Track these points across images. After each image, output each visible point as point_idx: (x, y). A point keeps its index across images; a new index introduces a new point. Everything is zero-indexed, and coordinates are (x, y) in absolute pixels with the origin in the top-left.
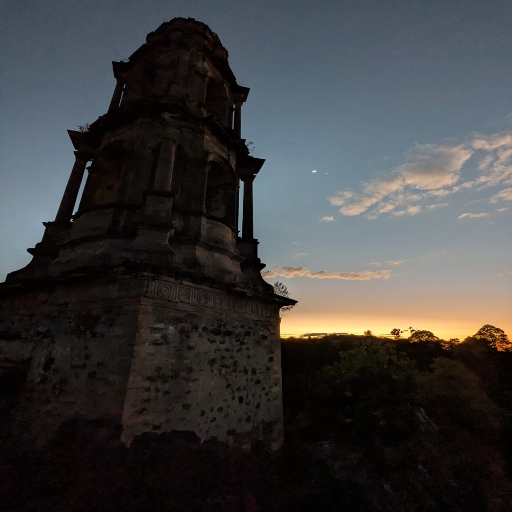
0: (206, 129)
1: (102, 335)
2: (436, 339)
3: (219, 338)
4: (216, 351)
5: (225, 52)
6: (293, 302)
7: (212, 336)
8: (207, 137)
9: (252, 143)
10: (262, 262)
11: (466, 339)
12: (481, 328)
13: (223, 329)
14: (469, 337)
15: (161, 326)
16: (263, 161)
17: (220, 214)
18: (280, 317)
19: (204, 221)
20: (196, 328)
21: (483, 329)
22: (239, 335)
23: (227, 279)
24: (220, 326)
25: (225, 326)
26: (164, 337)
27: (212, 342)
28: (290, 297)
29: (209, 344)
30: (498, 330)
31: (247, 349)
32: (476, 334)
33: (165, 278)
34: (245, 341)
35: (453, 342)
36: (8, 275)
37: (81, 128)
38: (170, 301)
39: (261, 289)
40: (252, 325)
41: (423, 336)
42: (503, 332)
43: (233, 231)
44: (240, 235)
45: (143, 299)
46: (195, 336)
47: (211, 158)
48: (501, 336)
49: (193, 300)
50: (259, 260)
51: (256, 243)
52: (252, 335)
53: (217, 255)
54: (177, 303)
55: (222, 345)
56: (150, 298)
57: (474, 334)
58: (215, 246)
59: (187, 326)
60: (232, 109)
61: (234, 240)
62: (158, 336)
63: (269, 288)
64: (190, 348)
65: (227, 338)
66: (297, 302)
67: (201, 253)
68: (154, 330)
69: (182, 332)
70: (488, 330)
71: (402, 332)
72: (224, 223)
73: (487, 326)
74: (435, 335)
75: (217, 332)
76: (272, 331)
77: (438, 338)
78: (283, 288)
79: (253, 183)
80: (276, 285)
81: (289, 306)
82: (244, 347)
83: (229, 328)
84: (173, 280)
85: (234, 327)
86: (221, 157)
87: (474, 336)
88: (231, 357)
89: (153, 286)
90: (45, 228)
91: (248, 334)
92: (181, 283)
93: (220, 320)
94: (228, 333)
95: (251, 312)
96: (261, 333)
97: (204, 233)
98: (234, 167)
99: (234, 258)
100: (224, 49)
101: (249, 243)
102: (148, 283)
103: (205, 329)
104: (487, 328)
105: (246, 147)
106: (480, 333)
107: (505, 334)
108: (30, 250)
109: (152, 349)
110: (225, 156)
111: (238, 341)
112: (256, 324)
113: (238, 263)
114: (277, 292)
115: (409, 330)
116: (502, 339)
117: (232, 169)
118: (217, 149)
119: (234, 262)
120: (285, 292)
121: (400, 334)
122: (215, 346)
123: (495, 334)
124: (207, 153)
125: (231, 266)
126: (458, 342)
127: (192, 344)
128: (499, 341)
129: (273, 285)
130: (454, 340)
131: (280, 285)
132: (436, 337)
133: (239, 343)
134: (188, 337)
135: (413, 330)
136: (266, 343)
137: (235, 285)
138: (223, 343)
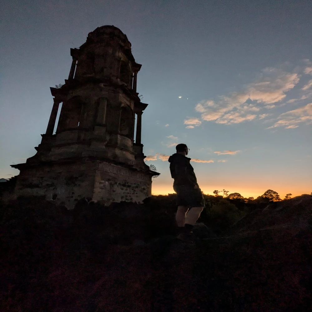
0: (120, 91)
1: (79, 185)
2: (242, 197)
3: (125, 188)
4: (124, 193)
5: (129, 44)
6: (158, 174)
7: (122, 187)
8: (121, 95)
9: (142, 96)
10: (144, 155)
11: (258, 198)
12: (266, 191)
13: (127, 184)
14: (259, 196)
15: (103, 181)
16: (147, 105)
17: (126, 132)
18: (152, 180)
19: (119, 136)
20: (116, 183)
21: (267, 192)
22: (134, 187)
23: (129, 163)
24: (125, 183)
25: (128, 183)
26: (104, 186)
27: (122, 189)
28: (157, 172)
29: (121, 190)
30: (275, 193)
31: (137, 193)
32: (263, 195)
33: (105, 163)
34: (136, 190)
35: (250, 199)
36: (27, 159)
37: (57, 86)
38: (106, 172)
39: (143, 167)
40: (139, 184)
41: (235, 195)
42: (277, 194)
43: (132, 141)
44: (135, 142)
45: (97, 171)
46: (116, 186)
47: (123, 105)
48: (276, 196)
49: (115, 172)
50: (143, 154)
51: (142, 146)
52: (139, 188)
53: (124, 152)
54: (109, 172)
55: (126, 191)
56: (99, 170)
57: (262, 195)
58: (124, 148)
59: (113, 182)
60: (132, 76)
61: (132, 145)
62: (102, 185)
63: (148, 167)
64: (114, 191)
65: (128, 188)
66: (160, 174)
67: (118, 152)
68: (100, 183)
69: (111, 184)
70: (270, 192)
71: (219, 192)
72: (127, 137)
73: (269, 190)
74: (242, 195)
75: (124, 185)
76: (148, 187)
77: (243, 197)
78: (154, 167)
79: (142, 116)
80: (151, 166)
81: (157, 176)
82: (136, 192)
83: (129, 184)
84: (107, 163)
85: (131, 184)
86: (127, 104)
87: (262, 196)
88: (130, 196)
89: (100, 166)
90: (42, 137)
91: (137, 187)
92: (111, 165)
93: (126, 180)
94: (129, 186)
95: (139, 178)
96: (143, 187)
97: (119, 142)
98: (132, 108)
99: (132, 153)
100: (129, 42)
101: (139, 146)
102: (98, 164)
103: (119, 184)
104: (269, 191)
105: (138, 98)
106: (265, 194)
107: (278, 195)
108: (36, 148)
109: (100, 190)
110: (128, 103)
111: (133, 189)
112: (141, 183)
113: (134, 156)
114: (151, 169)
115: (223, 191)
116: (276, 197)
117: (131, 109)
118: (125, 101)
119: (132, 155)
120: (155, 169)
121: (218, 193)
122: (124, 191)
123: (273, 195)
124: (121, 103)
125: (131, 157)
126: (253, 199)
127: (114, 190)
128: (275, 199)
129: (149, 166)
130: (251, 198)
131: (153, 166)
132: (242, 196)
133: (133, 191)
134: (113, 186)
135: (225, 191)
136: (145, 191)
137: (132, 166)
138: (126, 190)
